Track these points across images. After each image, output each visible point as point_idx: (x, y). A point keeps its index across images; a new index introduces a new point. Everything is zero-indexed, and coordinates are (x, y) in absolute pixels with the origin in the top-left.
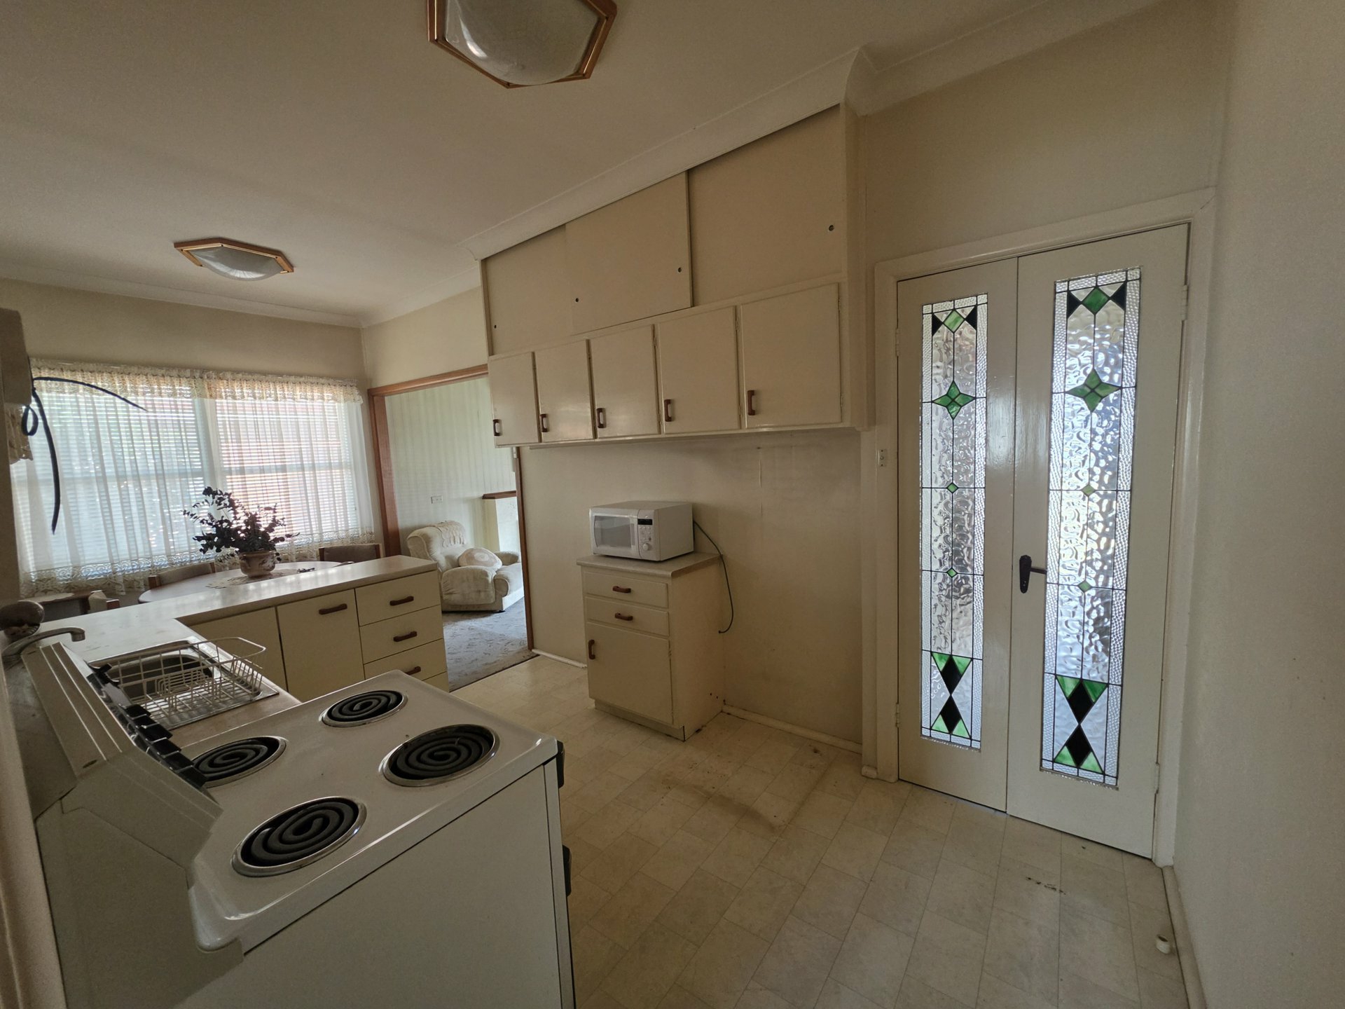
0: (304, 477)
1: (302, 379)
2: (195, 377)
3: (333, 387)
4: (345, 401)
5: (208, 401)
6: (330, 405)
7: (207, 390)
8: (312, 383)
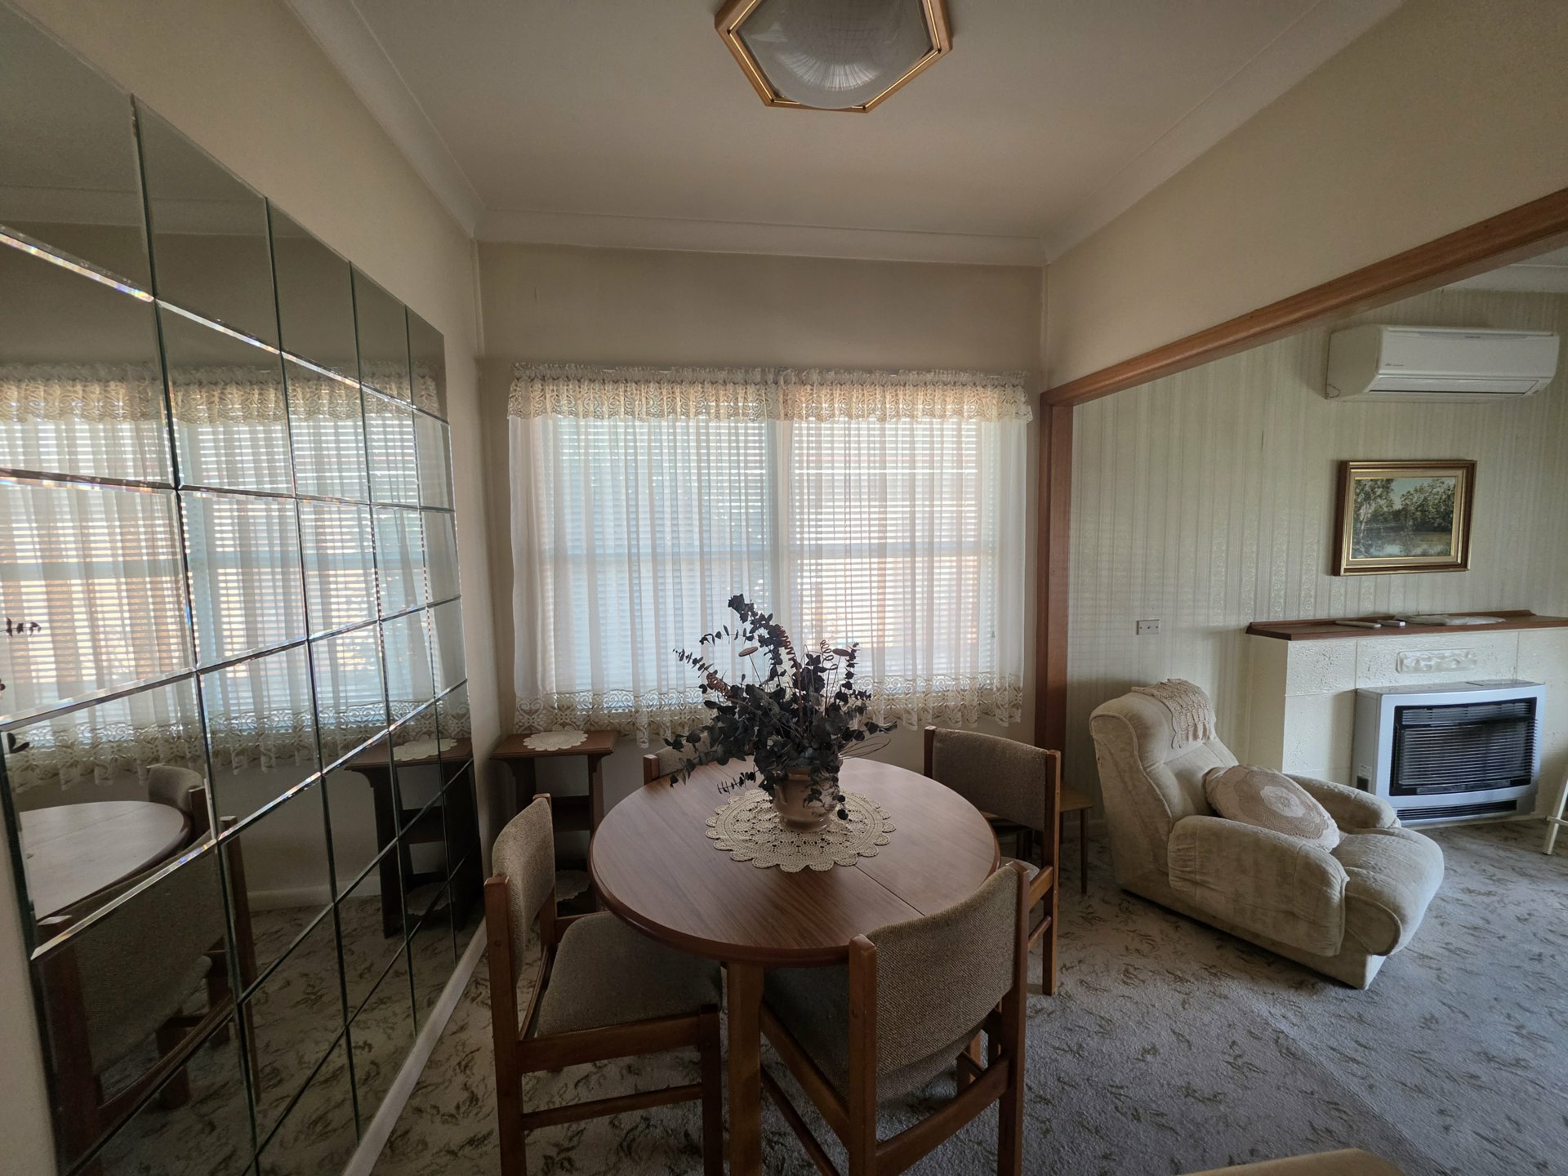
0: (913, 568)
1: (929, 377)
2: (767, 383)
3: (980, 389)
4: (1000, 415)
5: (781, 424)
6: (970, 427)
7: (781, 406)
8: (945, 384)
